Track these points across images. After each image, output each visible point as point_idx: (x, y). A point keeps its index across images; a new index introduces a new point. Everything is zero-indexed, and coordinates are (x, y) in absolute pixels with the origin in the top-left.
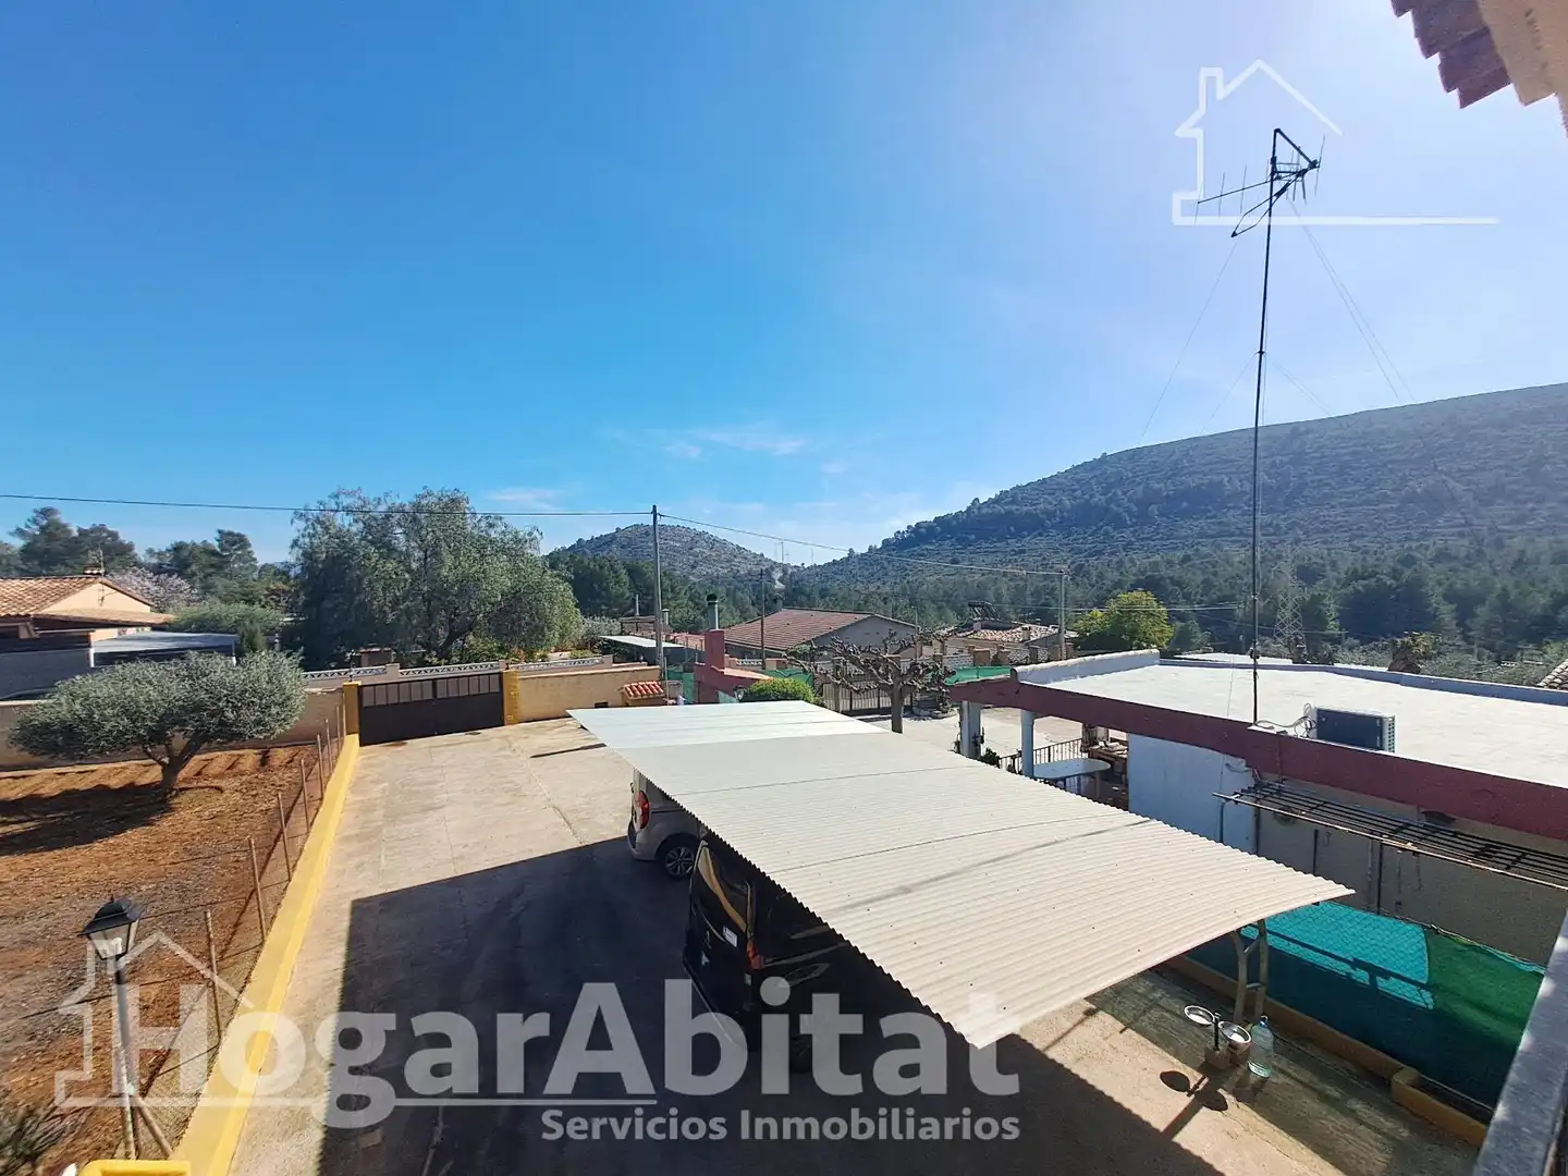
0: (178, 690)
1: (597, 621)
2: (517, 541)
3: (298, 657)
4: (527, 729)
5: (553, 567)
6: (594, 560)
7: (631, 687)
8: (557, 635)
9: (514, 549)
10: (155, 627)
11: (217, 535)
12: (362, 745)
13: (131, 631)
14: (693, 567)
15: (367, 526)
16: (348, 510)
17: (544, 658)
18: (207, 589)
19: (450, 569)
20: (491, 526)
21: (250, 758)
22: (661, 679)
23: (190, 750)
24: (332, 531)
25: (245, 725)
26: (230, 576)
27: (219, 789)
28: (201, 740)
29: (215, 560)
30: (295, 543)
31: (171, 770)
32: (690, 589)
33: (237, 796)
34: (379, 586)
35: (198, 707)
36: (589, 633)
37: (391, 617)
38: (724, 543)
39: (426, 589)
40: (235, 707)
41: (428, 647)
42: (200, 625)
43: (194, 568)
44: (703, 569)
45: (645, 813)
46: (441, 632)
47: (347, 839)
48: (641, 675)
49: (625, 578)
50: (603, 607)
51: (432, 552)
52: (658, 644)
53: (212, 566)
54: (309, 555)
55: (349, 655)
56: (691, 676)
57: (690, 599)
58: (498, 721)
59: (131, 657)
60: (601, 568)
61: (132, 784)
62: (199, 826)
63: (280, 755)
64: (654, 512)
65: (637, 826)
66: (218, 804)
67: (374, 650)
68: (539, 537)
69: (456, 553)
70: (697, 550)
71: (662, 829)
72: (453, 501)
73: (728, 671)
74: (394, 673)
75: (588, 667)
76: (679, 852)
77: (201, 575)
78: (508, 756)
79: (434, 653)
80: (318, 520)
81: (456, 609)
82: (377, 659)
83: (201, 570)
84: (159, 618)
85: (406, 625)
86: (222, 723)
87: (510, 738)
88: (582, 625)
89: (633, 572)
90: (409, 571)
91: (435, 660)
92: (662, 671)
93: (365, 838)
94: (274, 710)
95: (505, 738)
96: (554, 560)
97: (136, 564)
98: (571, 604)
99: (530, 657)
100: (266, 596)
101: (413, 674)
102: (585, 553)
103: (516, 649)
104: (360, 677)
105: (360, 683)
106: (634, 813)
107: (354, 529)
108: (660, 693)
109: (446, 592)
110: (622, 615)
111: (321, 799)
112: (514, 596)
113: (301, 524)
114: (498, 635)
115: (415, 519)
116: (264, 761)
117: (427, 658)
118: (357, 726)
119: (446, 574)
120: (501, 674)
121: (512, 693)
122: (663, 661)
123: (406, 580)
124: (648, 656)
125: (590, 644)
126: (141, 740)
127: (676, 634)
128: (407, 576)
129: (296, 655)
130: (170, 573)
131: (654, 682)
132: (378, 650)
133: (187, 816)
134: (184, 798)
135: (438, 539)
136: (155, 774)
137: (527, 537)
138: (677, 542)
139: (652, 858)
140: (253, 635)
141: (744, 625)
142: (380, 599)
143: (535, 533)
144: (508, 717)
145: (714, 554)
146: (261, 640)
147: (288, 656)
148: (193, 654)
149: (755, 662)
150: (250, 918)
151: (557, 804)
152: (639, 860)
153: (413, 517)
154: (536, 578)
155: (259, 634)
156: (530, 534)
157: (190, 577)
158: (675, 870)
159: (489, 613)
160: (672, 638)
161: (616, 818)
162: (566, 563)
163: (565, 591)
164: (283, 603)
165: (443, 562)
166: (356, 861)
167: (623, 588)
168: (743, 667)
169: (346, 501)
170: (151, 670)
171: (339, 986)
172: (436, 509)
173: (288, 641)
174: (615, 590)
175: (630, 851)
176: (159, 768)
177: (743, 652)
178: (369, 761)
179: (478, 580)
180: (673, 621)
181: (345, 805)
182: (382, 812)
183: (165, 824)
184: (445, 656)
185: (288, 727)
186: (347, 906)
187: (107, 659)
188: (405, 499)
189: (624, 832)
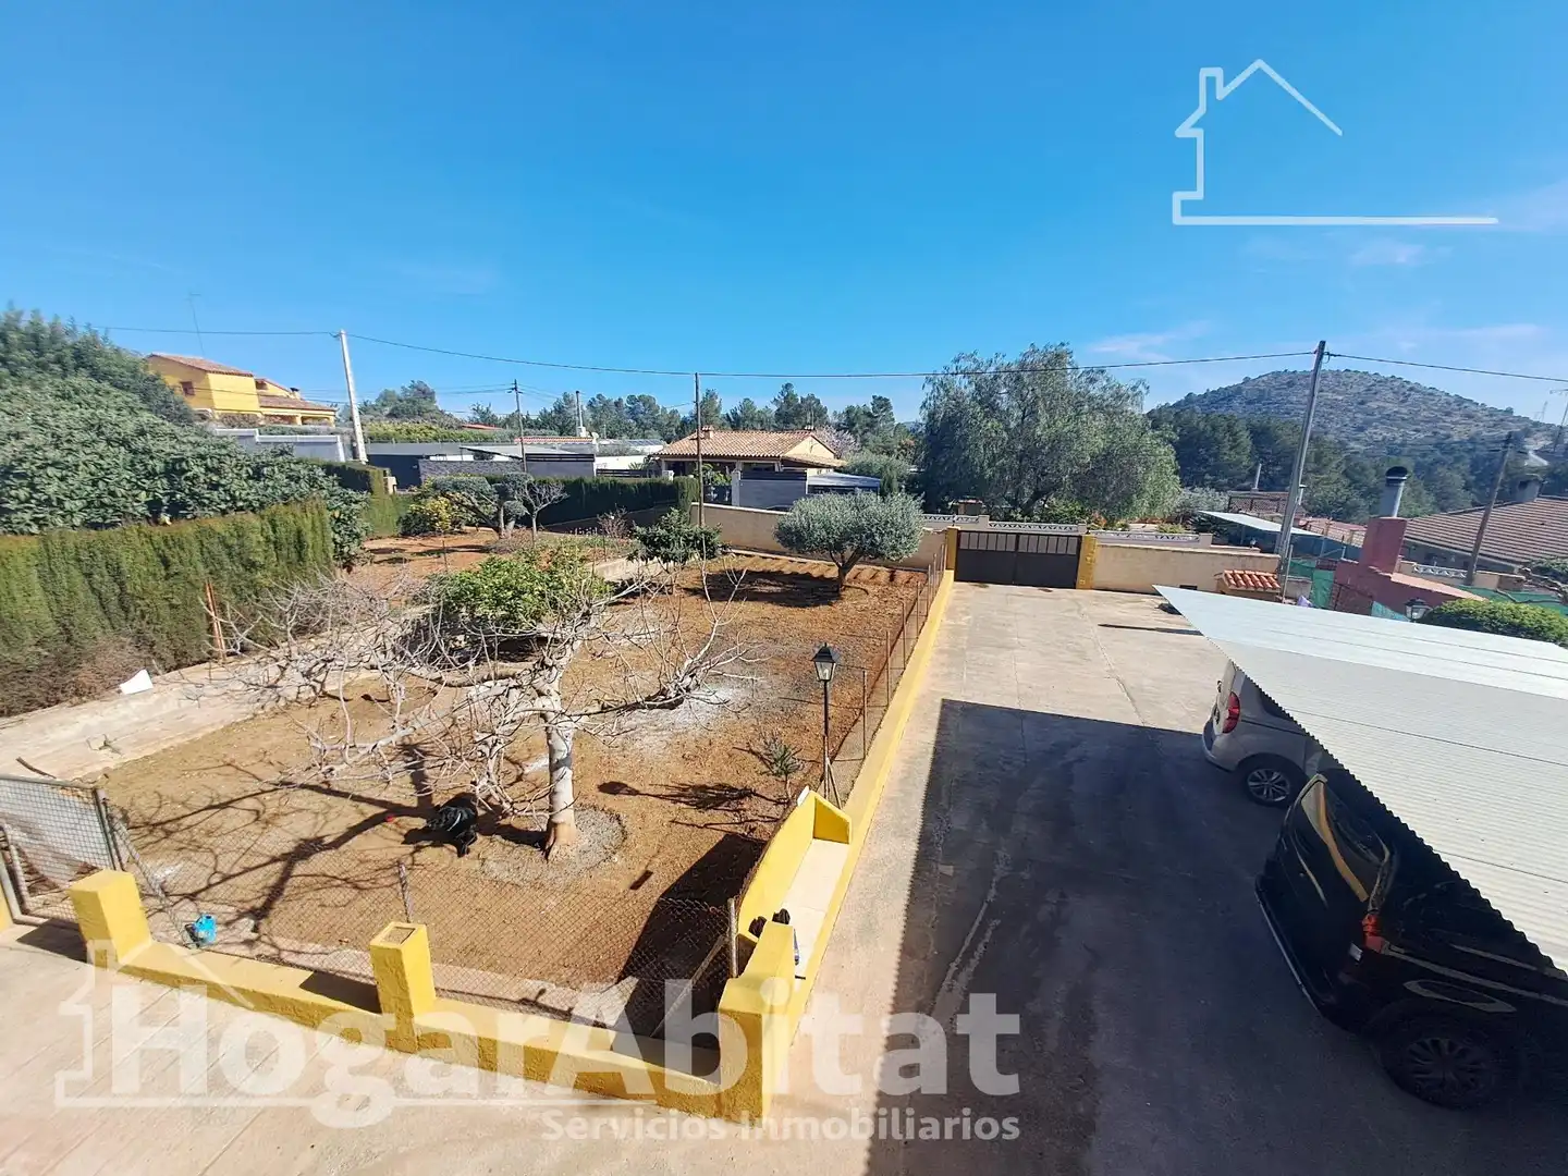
0: (850, 515)
1: (1198, 492)
2: (1118, 397)
3: (921, 500)
4: (1097, 597)
5: (1155, 427)
6: (1207, 419)
7: (1233, 575)
8: (1146, 504)
9: (1112, 407)
10: (836, 470)
11: (872, 400)
12: (956, 580)
13: (824, 471)
14: (1361, 429)
15: (979, 388)
16: (966, 373)
17: (1125, 527)
18: (864, 442)
19: (1044, 429)
20: (1092, 381)
21: (884, 574)
22: (1278, 571)
23: (853, 561)
24: (952, 393)
25: (886, 548)
26: (877, 433)
27: (866, 592)
28: (859, 555)
29: (869, 420)
30: (924, 405)
31: (844, 569)
32: (1348, 459)
33: (876, 599)
34: (981, 444)
35: (861, 530)
36: (1184, 505)
37: (989, 473)
38: (1431, 393)
39: (1020, 447)
40: (882, 535)
41: (1015, 503)
42: (861, 470)
43: (857, 426)
44: (1380, 433)
45: (1233, 718)
46: (1027, 490)
47: (941, 652)
48: (1249, 563)
49: (1245, 439)
50: (1208, 477)
51: (1030, 412)
52: (1285, 528)
53: (867, 425)
54: (932, 416)
55: (950, 504)
56: (1329, 575)
57: (1345, 473)
58: (1072, 584)
59: (826, 489)
60: (1214, 429)
61: (822, 576)
62: (856, 614)
63: (902, 575)
64: (1321, 352)
65: (1218, 729)
66: (865, 602)
67: (970, 501)
68: (1144, 391)
69: (1050, 410)
70: (1374, 405)
71: (1251, 741)
72: (1057, 355)
73: (1396, 577)
74: (984, 523)
75: (1178, 543)
76: (1270, 774)
77: (860, 432)
78: (1074, 619)
79: (1019, 510)
80: (942, 385)
81: (1044, 468)
82: (973, 511)
83: (861, 428)
84: (837, 463)
85: (999, 481)
86: (872, 544)
87: (1080, 603)
88: (1177, 495)
89: (1260, 435)
90: (1007, 429)
91: (1019, 517)
92: (1283, 563)
93: (953, 655)
94: (904, 540)
95: (1075, 601)
96: (1155, 419)
97: (827, 423)
98: (1170, 470)
99: (1110, 524)
100: (899, 450)
101: (1000, 527)
102: (1194, 411)
103: (1097, 514)
104: (961, 522)
105: (959, 529)
106: (1216, 712)
107: (967, 392)
108: (1274, 588)
109: (1038, 452)
110: (1232, 486)
111: (927, 616)
112: (1105, 459)
113: (929, 388)
114: (1081, 499)
115: (1019, 378)
116: (892, 578)
117: (1012, 514)
118: (953, 565)
119: (1039, 433)
120: (1080, 537)
121: (1089, 558)
122: (1286, 548)
123: (1004, 439)
124: (1266, 542)
125: (1184, 517)
126: (829, 548)
127: (1310, 519)
128: (1005, 434)
129: (919, 498)
130: (845, 430)
131: (1267, 574)
132: (974, 501)
133: (849, 604)
134: (848, 592)
135: (1037, 397)
136: (833, 573)
137: (1130, 392)
138: (1339, 394)
139: (1232, 768)
140: (891, 480)
141: (1441, 518)
142: (980, 456)
143: (1141, 388)
144: (1080, 581)
145: (1404, 410)
146: (895, 484)
147: (914, 499)
148: (858, 490)
149: (1450, 572)
150: (882, 685)
151: (1121, 677)
152: (1210, 762)
153: (1017, 377)
154: (1132, 440)
155: (895, 480)
156: (1134, 388)
157: (854, 433)
158: (1261, 792)
159: (1075, 474)
160: (1302, 523)
161: (1188, 712)
162: (1171, 423)
163: (1166, 455)
164: (908, 456)
165: (1038, 421)
166: (945, 670)
167: (1241, 454)
168: (1425, 575)
169: (964, 365)
170: (837, 499)
171: (930, 756)
172: (1041, 366)
173: (912, 486)
174: (1228, 456)
175: (1203, 752)
176: (837, 568)
177: (1429, 556)
178: (960, 595)
179: (1071, 440)
180: (1309, 500)
181: (941, 626)
182: (966, 638)
183: (838, 607)
184: (1027, 513)
185: (910, 555)
186: (938, 701)
187: (815, 489)
188: (1012, 358)
189: (1199, 729)
